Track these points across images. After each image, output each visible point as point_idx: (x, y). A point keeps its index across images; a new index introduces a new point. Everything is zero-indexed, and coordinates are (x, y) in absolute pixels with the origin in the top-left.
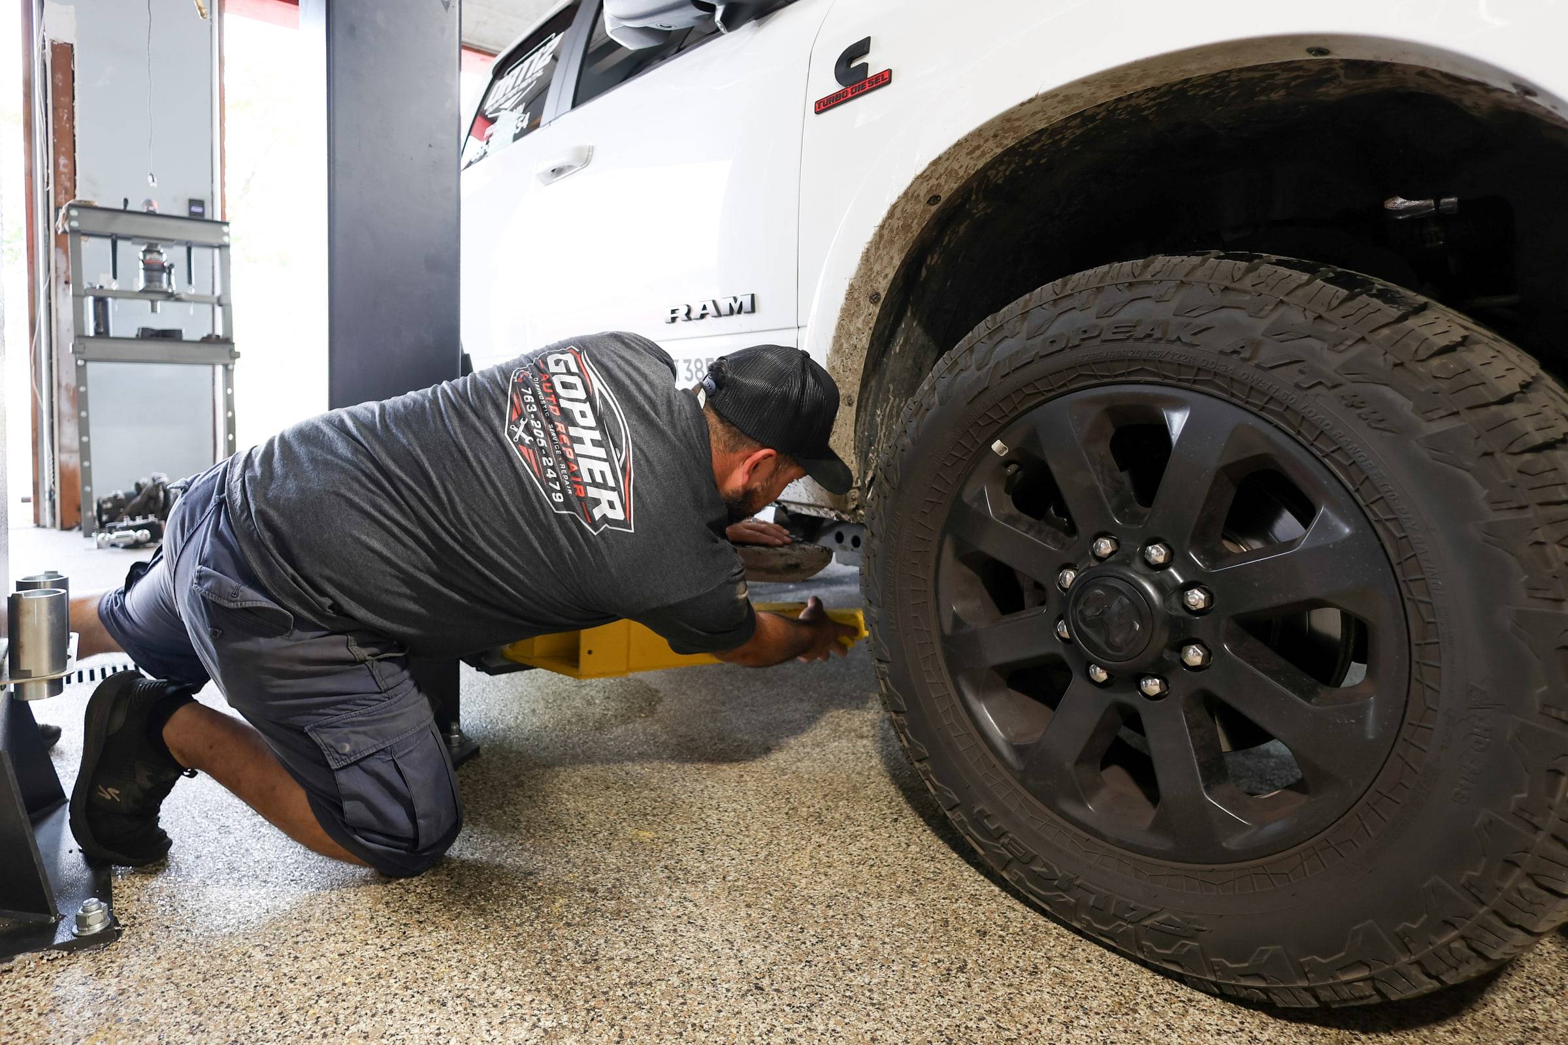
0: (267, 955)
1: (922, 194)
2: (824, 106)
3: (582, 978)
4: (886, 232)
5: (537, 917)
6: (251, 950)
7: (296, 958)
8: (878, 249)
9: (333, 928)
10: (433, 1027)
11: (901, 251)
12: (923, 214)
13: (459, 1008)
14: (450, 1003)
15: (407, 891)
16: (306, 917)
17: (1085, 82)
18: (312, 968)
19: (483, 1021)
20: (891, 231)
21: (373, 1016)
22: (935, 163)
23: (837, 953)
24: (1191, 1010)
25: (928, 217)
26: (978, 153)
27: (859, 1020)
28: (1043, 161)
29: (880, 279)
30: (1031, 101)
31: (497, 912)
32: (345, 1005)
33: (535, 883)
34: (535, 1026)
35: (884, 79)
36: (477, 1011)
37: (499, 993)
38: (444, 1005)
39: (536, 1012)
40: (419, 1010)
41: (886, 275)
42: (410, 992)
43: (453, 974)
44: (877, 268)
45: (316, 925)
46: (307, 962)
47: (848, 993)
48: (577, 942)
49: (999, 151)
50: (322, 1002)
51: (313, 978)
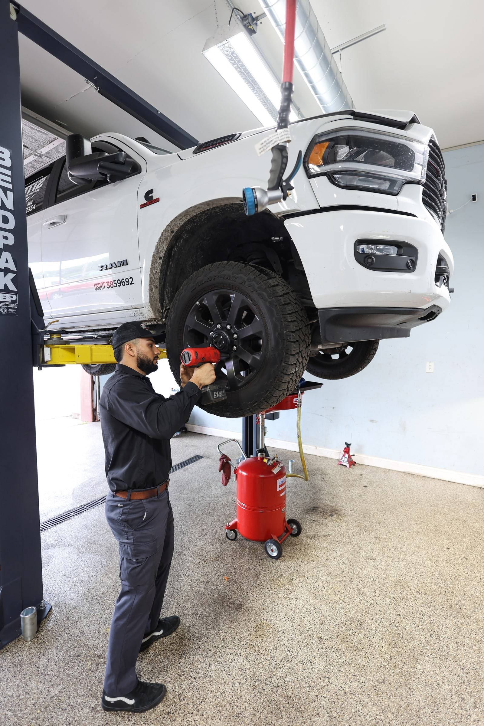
0: (12, 712)
1: (169, 230)
2: (142, 206)
3: (99, 688)
4: (161, 240)
5: (84, 672)
6: (6, 713)
7: (21, 710)
8: (160, 244)
9: (28, 696)
10: (65, 717)
11: (166, 245)
12: (170, 236)
13: (70, 709)
14: (67, 709)
15: (45, 675)
16: (18, 695)
17: (201, 204)
18: (27, 712)
19: (77, 711)
20: (163, 240)
21: (49, 720)
22: (171, 222)
23: (158, 658)
24: (227, 649)
25: (172, 236)
26: (181, 220)
27: (162, 677)
28: (199, 224)
29: (161, 253)
30: (191, 208)
31: (72, 674)
32: (40, 719)
33: (81, 659)
34: (90, 707)
35: (158, 200)
36: (75, 708)
37: (79, 701)
38: (66, 709)
39: (89, 703)
40: (60, 714)
41: (163, 252)
42: (56, 709)
43: (65, 699)
44: (160, 250)
45: (22, 697)
46: (25, 710)
47: (160, 670)
48: (96, 677)
49: (186, 220)
50: (34, 721)
51: (28, 715)
